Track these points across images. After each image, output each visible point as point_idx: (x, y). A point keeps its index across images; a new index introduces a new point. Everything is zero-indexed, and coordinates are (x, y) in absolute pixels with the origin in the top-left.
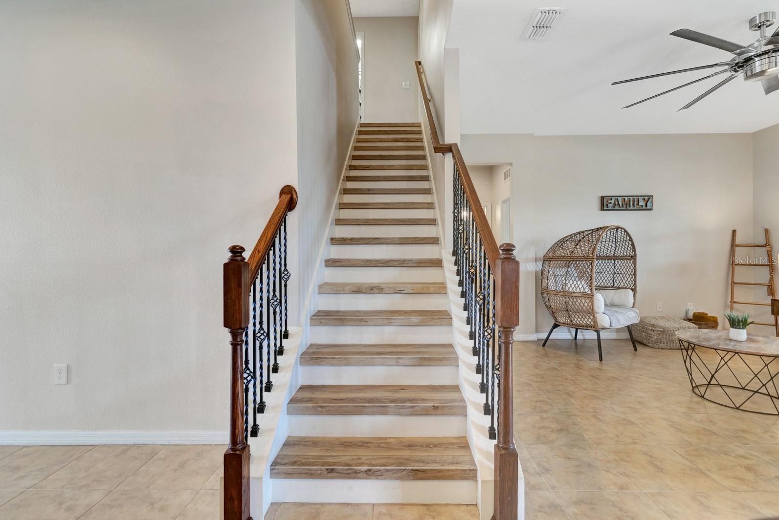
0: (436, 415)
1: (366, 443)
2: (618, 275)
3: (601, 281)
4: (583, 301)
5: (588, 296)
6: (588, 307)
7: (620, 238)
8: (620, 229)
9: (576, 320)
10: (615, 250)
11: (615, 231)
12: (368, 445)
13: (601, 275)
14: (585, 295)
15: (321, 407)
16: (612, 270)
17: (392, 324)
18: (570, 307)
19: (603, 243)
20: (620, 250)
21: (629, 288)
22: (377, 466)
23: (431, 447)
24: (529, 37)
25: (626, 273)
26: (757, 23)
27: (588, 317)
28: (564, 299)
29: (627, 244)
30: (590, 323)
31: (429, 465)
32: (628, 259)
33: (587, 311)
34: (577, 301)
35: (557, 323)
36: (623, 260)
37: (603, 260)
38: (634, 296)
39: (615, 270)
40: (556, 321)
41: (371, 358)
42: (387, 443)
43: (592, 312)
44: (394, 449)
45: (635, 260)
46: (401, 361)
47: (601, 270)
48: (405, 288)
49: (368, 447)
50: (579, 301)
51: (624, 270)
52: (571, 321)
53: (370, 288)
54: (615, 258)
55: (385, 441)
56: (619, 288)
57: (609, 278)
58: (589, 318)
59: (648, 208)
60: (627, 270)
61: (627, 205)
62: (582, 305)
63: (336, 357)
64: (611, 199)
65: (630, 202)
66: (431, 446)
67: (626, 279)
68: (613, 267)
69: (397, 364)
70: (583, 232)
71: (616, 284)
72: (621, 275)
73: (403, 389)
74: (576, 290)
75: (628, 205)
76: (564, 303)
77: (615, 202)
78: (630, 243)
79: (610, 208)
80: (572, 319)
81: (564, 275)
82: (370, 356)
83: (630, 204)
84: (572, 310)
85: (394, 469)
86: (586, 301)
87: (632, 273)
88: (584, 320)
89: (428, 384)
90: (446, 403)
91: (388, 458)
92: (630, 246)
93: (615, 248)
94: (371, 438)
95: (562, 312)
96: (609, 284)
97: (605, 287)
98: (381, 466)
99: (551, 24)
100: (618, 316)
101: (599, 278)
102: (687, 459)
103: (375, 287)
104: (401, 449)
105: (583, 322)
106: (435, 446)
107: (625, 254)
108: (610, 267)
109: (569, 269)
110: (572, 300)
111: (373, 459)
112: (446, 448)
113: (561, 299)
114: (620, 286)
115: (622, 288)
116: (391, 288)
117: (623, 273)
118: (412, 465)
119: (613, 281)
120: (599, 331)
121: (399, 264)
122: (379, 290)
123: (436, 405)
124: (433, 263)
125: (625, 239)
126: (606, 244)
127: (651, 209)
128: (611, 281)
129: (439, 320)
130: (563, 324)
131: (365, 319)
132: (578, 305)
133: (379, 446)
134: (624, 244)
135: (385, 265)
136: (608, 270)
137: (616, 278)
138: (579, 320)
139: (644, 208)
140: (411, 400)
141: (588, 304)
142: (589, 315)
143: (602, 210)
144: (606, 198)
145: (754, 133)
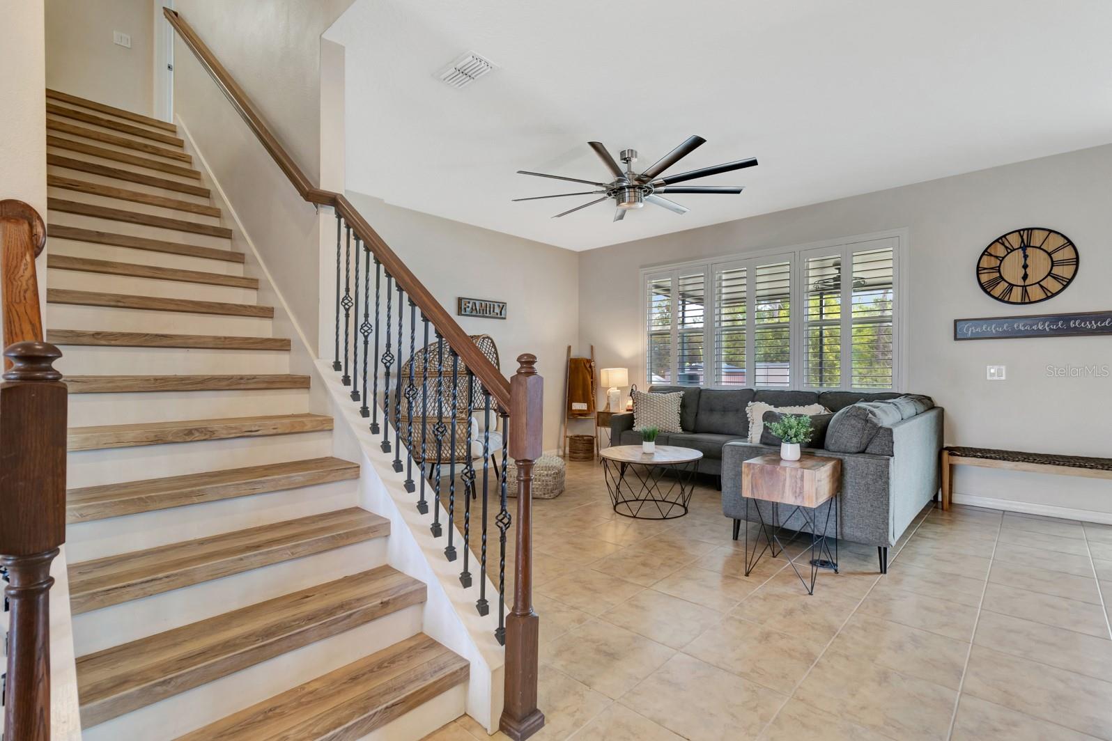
0: (386, 615)
1: (271, 710)
4: (456, 427)
5: (463, 421)
6: (462, 435)
8: (488, 339)
9: (444, 452)
11: (482, 342)
12: (278, 711)
14: (460, 419)
15: (163, 683)
17: (257, 491)
21: (493, 409)
22: (328, 731)
23: (387, 667)
24: (444, 79)
27: (460, 448)
28: (430, 427)
30: (462, 454)
31: (406, 689)
33: (460, 439)
38: (496, 418)
41: (241, 559)
42: (311, 693)
43: (465, 440)
44: (331, 695)
46: (300, 549)
48: (260, 426)
49: (282, 714)
53: (186, 432)
55: (304, 692)
58: (462, 447)
59: (503, 316)
61: (483, 310)
62: (455, 432)
63: (160, 575)
64: (469, 303)
65: (486, 307)
66: (386, 664)
69: (293, 557)
73: (307, 597)
74: (448, 414)
77: (472, 306)
78: (495, 356)
79: (467, 313)
82: (239, 556)
83: (486, 311)
85: (359, 721)
86: (460, 428)
88: (456, 451)
89: (341, 577)
90: (396, 592)
91: (334, 711)
94: (271, 700)
98: (335, 728)
99: (476, 76)
102: (605, 573)
103: (197, 430)
104: (343, 690)
105: (454, 454)
106: (393, 662)
111: (310, 725)
112: (409, 657)
116: (231, 428)
118: (383, 702)
121: (229, 385)
122: (206, 434)
123: (385, 600)
124: (295, 382)
127: (505, 318)
129: (340, 472)
131: (199, 491)
133: (301, 704)
135: (199, 386)
138: (449, 452)
139: (499, 316)
140: (342, 606)
141: (462, 431)
142: (462, 444)
143: (459, 315)
144: (463, 300)
145: (579, 252)
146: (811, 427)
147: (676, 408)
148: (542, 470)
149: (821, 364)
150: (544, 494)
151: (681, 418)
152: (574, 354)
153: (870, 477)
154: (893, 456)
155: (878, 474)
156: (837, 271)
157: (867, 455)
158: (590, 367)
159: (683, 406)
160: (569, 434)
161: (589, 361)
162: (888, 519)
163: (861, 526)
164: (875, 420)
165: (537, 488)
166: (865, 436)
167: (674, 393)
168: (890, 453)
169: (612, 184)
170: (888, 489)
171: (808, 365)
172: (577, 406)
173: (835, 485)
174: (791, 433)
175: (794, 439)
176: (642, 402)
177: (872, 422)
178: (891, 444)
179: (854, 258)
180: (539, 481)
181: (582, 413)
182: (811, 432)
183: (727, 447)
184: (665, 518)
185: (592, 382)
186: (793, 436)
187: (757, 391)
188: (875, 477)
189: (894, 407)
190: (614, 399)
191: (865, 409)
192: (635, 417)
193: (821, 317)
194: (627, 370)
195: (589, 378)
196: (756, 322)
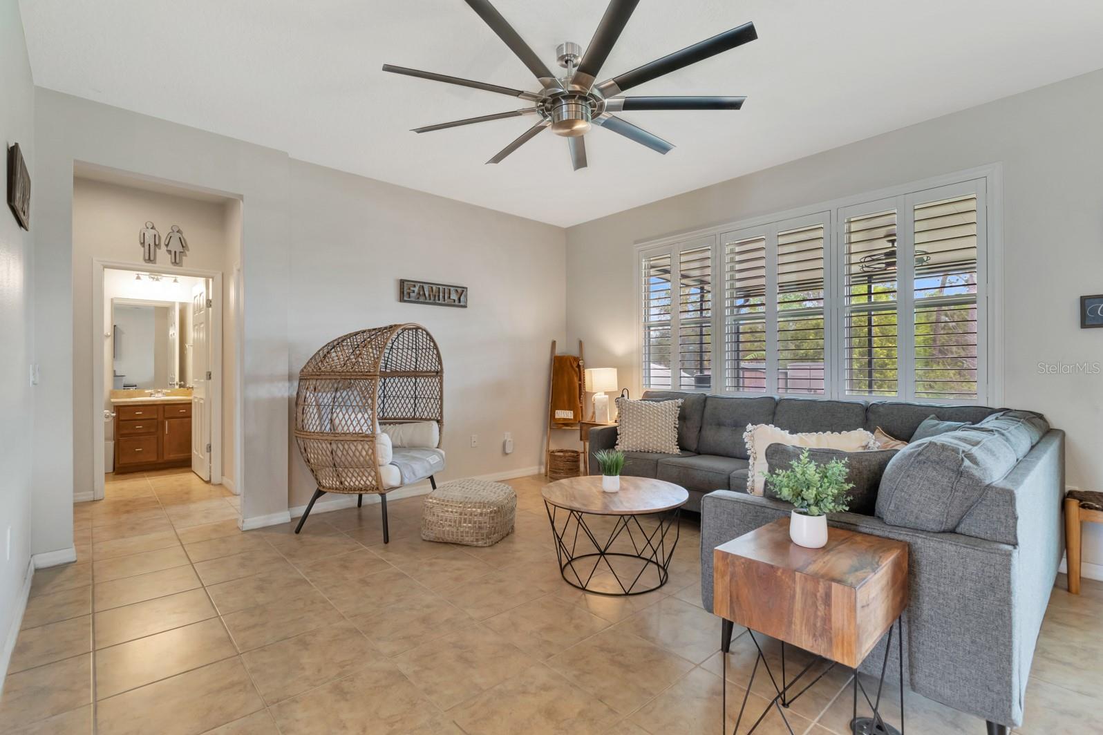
2: (420, 400)
3: (398, 410)
4: (360, 447)
5: (366, 439)
6: (368, 458)
7: (421, 344)
8: (420, 330)
9: (349, 480)
10: (416, 363)
11: (414, 333)
13: (398, 401)
14: (363, 437)
16: (412, 392)
18: (338, 460)
19: (399, 350)
20: (422, 362)
21: (433, 420)
25: (430, 397)
26: (565, 54)
27: (367, 474)
28: (328, 445)
29: (431, 353)
30: (371, 483)
32: (434, 376)
33: (365, 463)
34: (350, 447)
35: (321, 489)
36: (426, 376)
37: (401, 377)
38: (440, 431)
39: (417, 393)
40: (320, 484)
43: (372, 464)
45: (441, 377)
47: (398, 393)
50: (353, 448)
51: (428, 392)
52: (341, 483)
54: (416, 374)
56: (421, 419)
57: (409, 405)
58: (370, 475)
59: (462, 304)
60: (432, 392)
61: (435, 296)
62: (357, 454)
64: (415, 286)
65: (439, 293)
67: (430, 406)
68: (414, 388)
70: (364, 332)
71: (418, 414)
72: (424, 400)
74: (348, 429)
75: (437, 298)
76: (329, 454)
77: (419, 290)
78: (435, 352)
79: (412, 299)
80: (343, 479)
81: (329, 406)
83: (439, 296)
84: (341, 464)
86: (363, 448)
87: (438, 397)
88: (362, 479)
92: (434, 356)
93: (417, 360)
95: (327, 469)
96: (409, 414)
97: (404, 419)
100: (413, 465)
101: (395, 405)
105: (360, 483)
107: (429, 368)
108: (410, 388)
109: (338, 394)
110: (341, 448)
113: (325, 447)
114: (424, 417)
115: (426, 419)
117: (426, 396)
119: (414, 410)
120: (384, 494)
125: (428, 346)
126: (404, 353)
127: (465, 307)
128: (411, 410)
130: (330, 488)
132: (351, 454)
134: (427, 354)
136: (407, 392)
137: (418, 405)
138: (354, 479)
139: (457, 303)
141: (367, 452)
142: (369, 470)
143: (401, 301)
144: (406, 283)
145: (567, 229)
146: (848, 481)
147: (672, 420)
148: (475, 507)
149: (870, 363)
150: (477, 540)
151: (678, 433)
152: (559, 351)
153: (970, 584)
154: (1015, 545)
155: (987, 581)
156: (890, 245)
157: (962, 538)
158: (579, 366)
159: (682, 417)
160: (553, 447)
161: (577, 359)
162: (1010, 675)
163: (952, 678)
164: (976, 472)
165: (467, 532)
166: (957, 502)
167: (670, 402)
168: (1010, 538)
169: (541, 93)
170: (1010, 613)
171: (851, 365)
172: (562, 414)
173: (898, 599)
174: (810, 494)
175: (814, 509)
176: (627, 413)
177: (971, 477)
178: (1011, 522)
179: (916, 212)
180: (470, 523)
181: (566, 423)
182: (849, 493)
183: (707, 500)
184: (627, 594)
185: (580, 385)
186: (812, 501)
187: (781, 400)
188: (979, 586)
189: (1000, 439)
190: (600, 407)
191: (955, 451)
192: (619, 432)
193: (870, 298)
194: (615, 370)
195: (576, 379)
196: (779, 307)
